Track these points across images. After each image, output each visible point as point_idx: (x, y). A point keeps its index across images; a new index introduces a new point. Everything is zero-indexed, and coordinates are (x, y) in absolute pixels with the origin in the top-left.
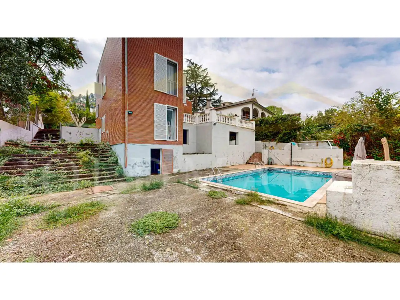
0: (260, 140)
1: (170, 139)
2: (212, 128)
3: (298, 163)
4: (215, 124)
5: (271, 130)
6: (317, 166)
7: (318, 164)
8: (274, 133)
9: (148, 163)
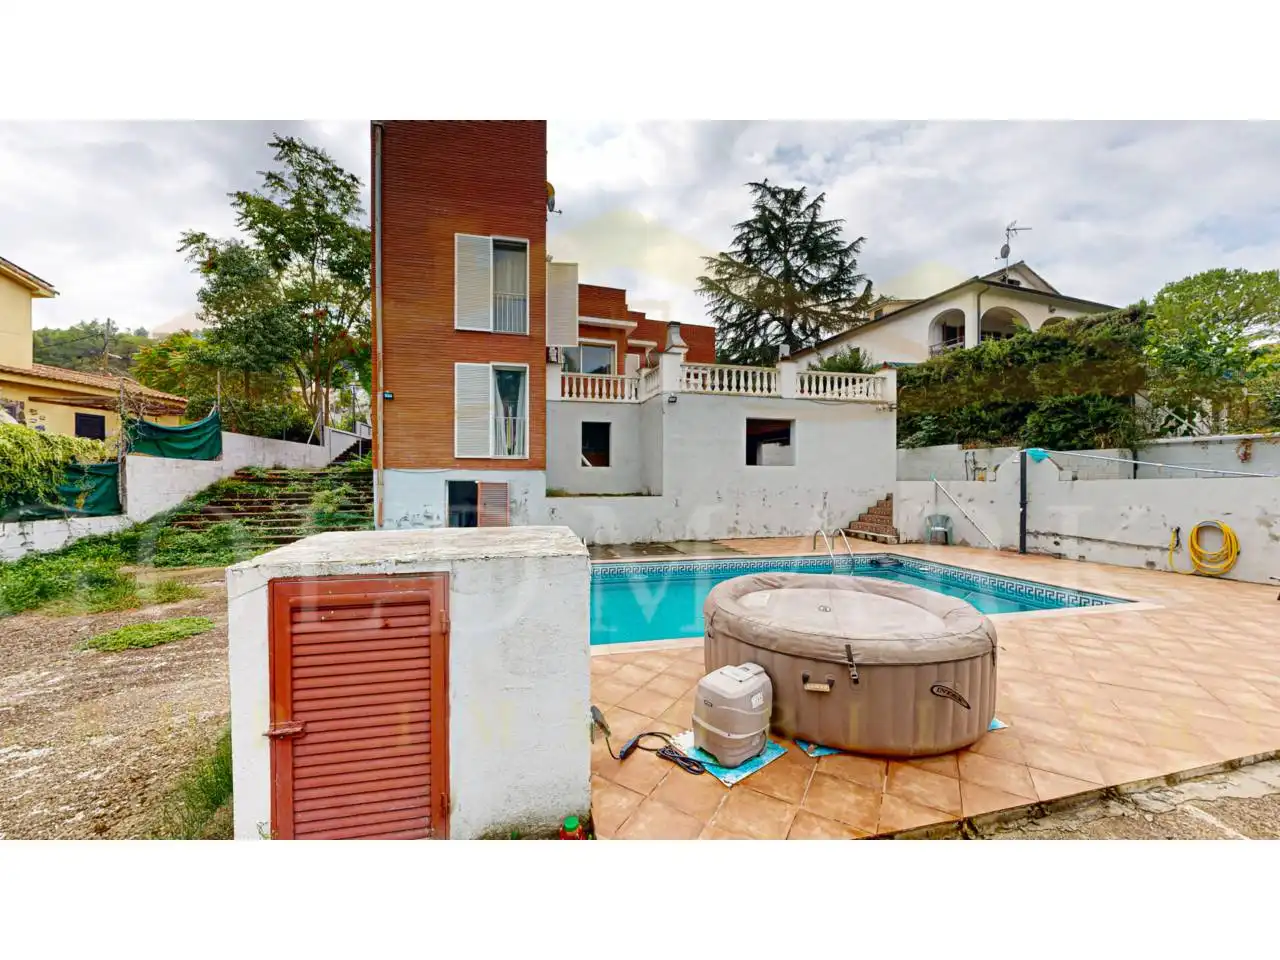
0: (952, 442)
1: (510, 453)
2: (664, 413)
3: (1057, 543)
4: (673, 401)
5: (998, 396)
6: (1151, 564)
7: (1154, 556)
8: (1011, 409)
9: (438, 517)
